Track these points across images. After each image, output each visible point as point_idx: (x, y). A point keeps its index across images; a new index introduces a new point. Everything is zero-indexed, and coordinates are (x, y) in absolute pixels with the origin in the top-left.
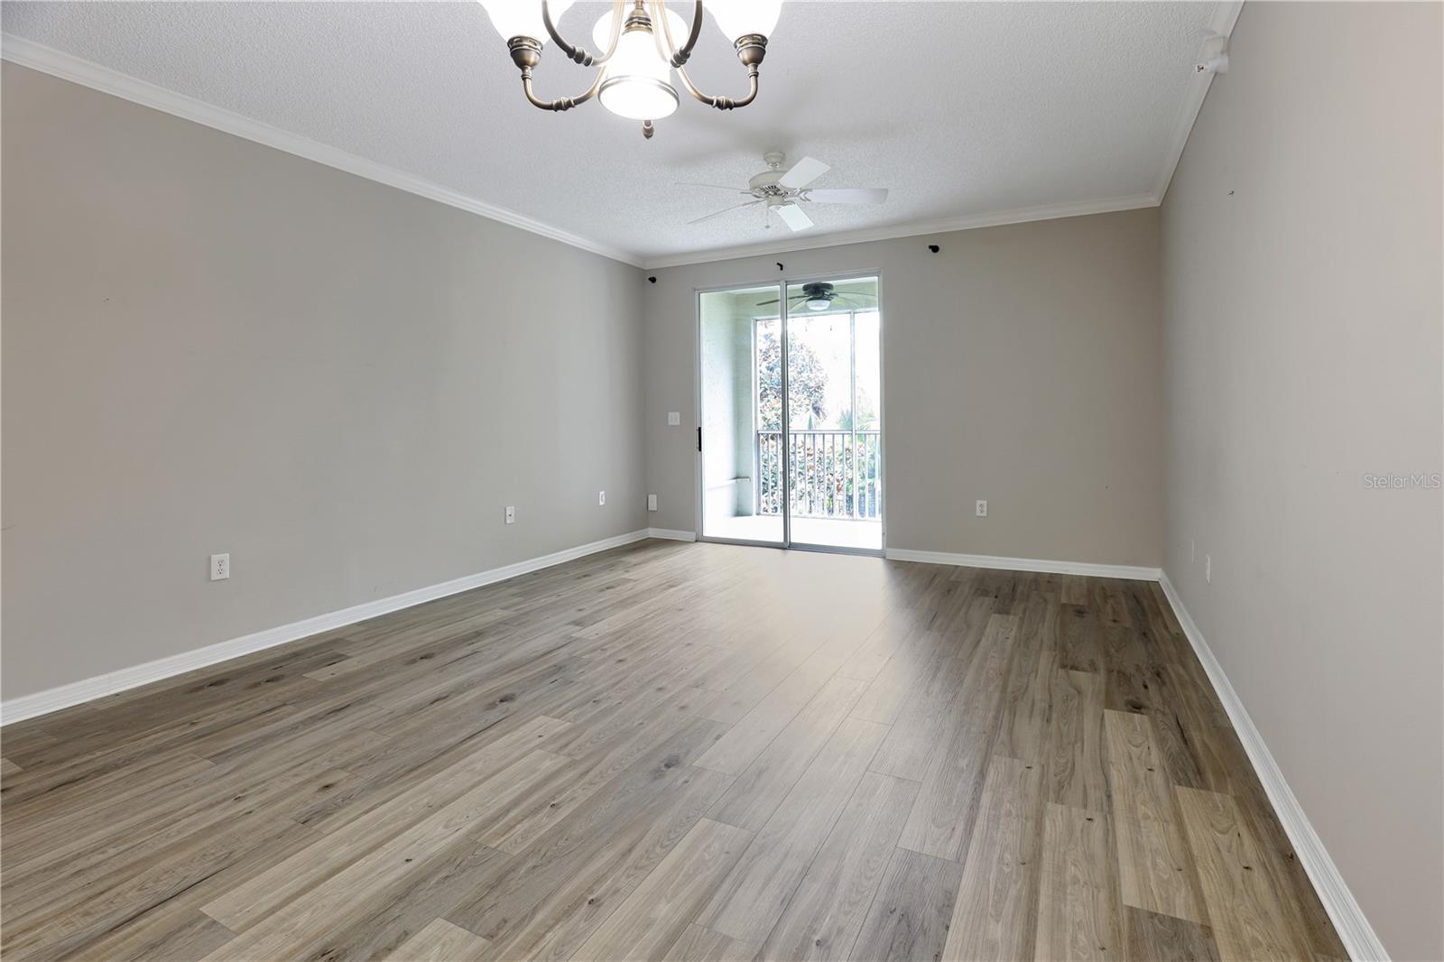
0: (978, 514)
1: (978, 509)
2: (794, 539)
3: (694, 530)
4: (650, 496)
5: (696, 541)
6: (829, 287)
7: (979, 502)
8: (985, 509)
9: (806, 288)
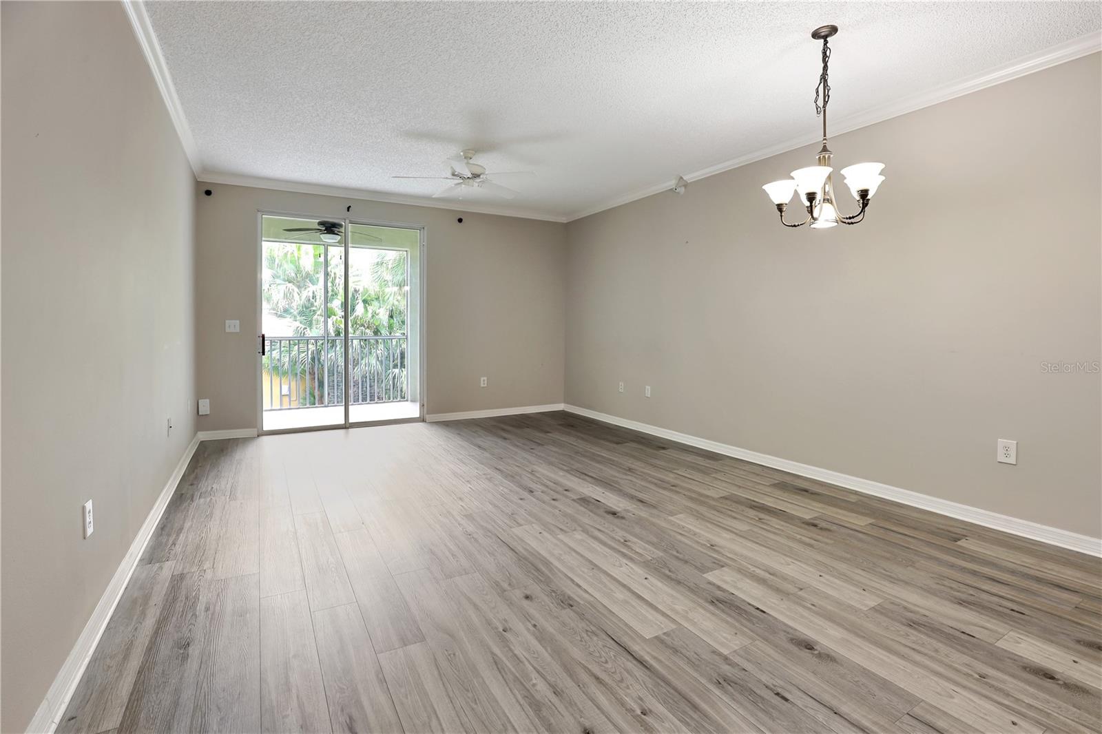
0: (482, 385)
1: (482, 382)
2: (352, 420)
3: (254, 428)
4: (200, 401)
5: (258, 436)
6: (341, 226)
7: (482, 379)
8: (486, 382)
9: (321, 223)
